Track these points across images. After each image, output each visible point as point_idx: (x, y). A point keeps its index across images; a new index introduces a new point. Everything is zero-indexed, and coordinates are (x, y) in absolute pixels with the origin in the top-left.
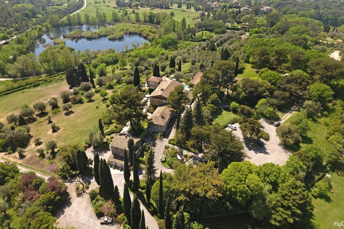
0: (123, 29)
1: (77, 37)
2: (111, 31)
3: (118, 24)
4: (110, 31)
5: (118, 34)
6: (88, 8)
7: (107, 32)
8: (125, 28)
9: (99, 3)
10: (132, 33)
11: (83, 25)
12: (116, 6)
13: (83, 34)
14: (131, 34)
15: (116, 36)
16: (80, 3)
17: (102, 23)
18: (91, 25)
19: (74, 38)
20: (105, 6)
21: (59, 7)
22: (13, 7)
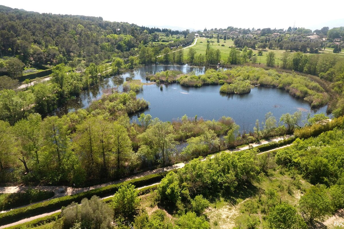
0: (249, 76)
1: (167, 81)
2: (227, 77)
3: (239, 68)
4: (224, 77)
5: (239, 84)
6: (198, 46)
7: (220, 79)
8: (251, 75)
9: (212, 42)
10: (266, 85)
11: (184, 64)
12: (234, 46)
13: (178, 78)
14: (263, 86)
15: (237, 88)
16: (190, 41)
17: (213, 64)
18: (196, 65)
19: (162, 82)
20: (219, 45)
21: (164, 43)
22: (107, 36)
